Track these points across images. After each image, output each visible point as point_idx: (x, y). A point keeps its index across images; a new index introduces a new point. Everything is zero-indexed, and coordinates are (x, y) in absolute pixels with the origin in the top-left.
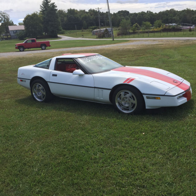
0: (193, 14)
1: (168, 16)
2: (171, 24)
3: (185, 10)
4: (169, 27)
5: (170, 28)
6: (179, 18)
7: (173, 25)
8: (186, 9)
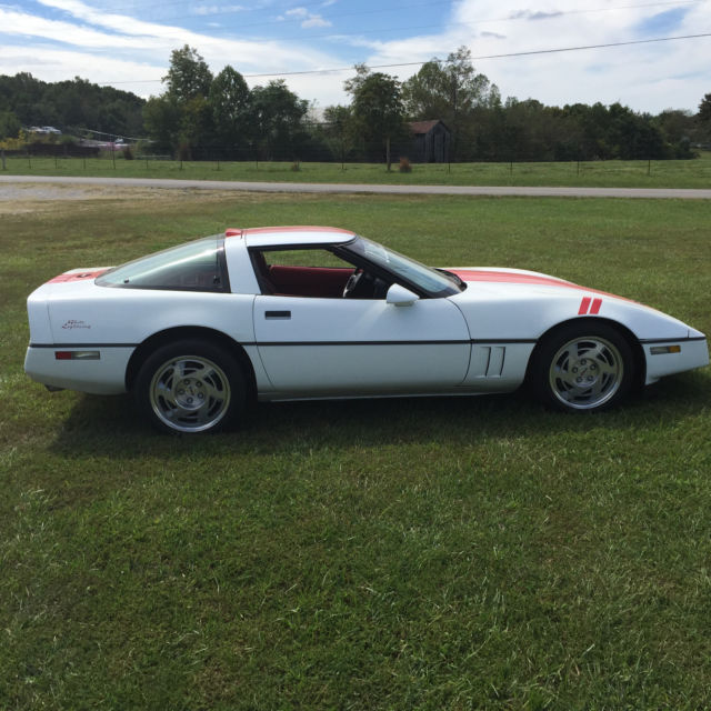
0: (102, 101)
1: (14, 97)
2: (39, 130)
3: (68, 83)
4: (50, 140)
5: (58, 142)
6: (53, 109)
7: (48, 131)
8: (75, 81)
